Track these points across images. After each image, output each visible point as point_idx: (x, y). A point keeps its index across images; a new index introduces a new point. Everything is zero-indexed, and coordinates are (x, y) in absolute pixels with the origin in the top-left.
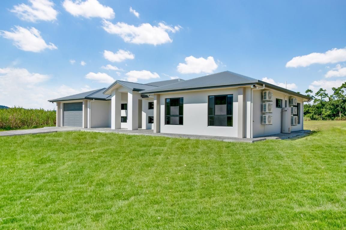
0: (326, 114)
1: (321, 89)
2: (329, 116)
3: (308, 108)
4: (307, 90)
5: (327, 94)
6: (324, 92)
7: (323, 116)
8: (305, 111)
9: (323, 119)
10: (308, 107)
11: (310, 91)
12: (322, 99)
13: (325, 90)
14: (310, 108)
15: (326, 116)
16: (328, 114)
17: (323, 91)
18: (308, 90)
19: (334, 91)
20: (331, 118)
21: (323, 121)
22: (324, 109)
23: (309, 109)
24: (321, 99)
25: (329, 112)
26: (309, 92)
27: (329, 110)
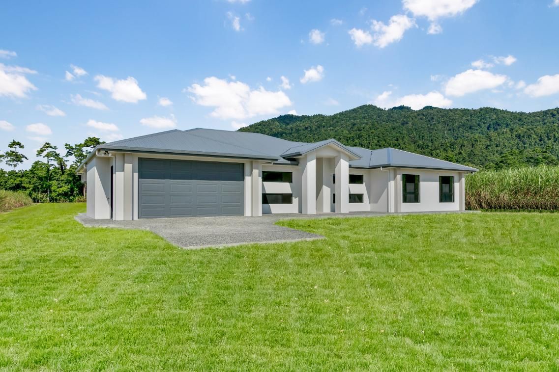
0: (60, 191)
1: (48, 144)
2: (65, 195)
3: (19, 179)
4: (12, 142)
5: (59, 154)
6: (54, 150)
7: (53, 194)
8: (14, 185)
9: (53, 200)
10: (19, 176)
11: (19, 144)
12: (49, 164)
13: (55, 148)
14: (24, 178)
15: (58, 195)
16: (64, 192)
17: (51, 147)
18: (14, 142)
19: (68, 150)
20: (68, 198)
21: (51, 203)
22: (54, 182)
23: (21, 181)
24: (47, 163)
25: (66, 188)
26: (18, 146)
27: (66, 183)
